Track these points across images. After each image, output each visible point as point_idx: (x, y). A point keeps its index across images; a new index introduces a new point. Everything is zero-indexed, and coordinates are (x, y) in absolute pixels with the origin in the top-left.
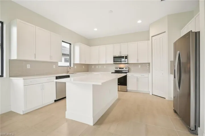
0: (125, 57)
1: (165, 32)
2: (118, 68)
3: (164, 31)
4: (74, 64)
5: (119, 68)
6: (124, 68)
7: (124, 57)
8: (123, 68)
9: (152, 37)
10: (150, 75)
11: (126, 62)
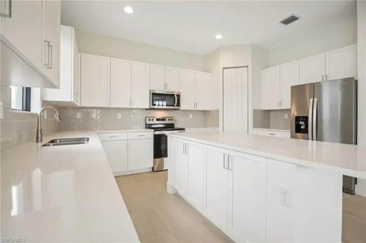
0: (176, 96)
3: (246, 65)
5: (158, 120)
6: (167, 119)
7: (173, 96)
8: (164, 120)
9: (223, 68)
11: (178, 108)
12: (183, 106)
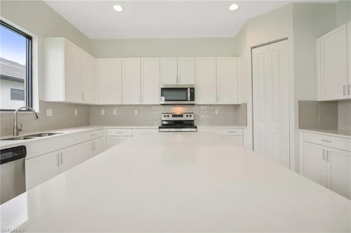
0: (189, 89)
1: (287, 39)
2: (171, 116)
3: (284, 37)
4: (44, 104)
5: (174, 116)
6: (185, 115)
7: (186, 89)
8: (181, 116)
9: (252, 48)
10: (248, 131)
11: (192, 102)
12: (197, 101)
